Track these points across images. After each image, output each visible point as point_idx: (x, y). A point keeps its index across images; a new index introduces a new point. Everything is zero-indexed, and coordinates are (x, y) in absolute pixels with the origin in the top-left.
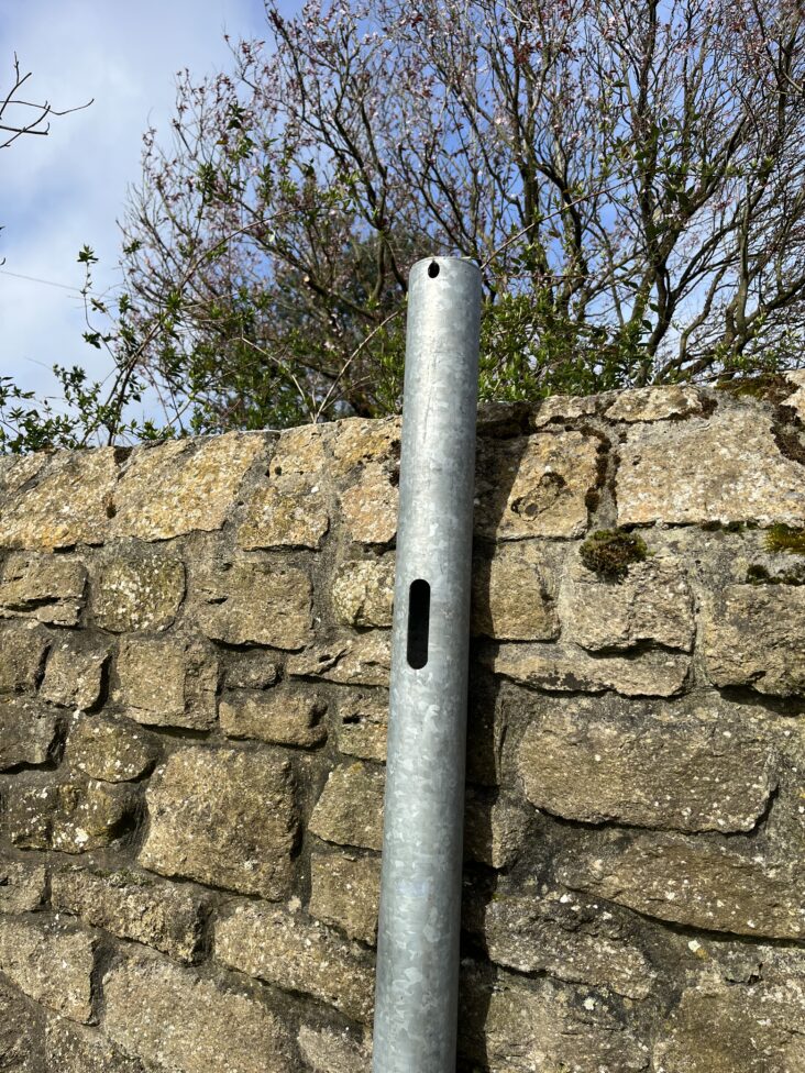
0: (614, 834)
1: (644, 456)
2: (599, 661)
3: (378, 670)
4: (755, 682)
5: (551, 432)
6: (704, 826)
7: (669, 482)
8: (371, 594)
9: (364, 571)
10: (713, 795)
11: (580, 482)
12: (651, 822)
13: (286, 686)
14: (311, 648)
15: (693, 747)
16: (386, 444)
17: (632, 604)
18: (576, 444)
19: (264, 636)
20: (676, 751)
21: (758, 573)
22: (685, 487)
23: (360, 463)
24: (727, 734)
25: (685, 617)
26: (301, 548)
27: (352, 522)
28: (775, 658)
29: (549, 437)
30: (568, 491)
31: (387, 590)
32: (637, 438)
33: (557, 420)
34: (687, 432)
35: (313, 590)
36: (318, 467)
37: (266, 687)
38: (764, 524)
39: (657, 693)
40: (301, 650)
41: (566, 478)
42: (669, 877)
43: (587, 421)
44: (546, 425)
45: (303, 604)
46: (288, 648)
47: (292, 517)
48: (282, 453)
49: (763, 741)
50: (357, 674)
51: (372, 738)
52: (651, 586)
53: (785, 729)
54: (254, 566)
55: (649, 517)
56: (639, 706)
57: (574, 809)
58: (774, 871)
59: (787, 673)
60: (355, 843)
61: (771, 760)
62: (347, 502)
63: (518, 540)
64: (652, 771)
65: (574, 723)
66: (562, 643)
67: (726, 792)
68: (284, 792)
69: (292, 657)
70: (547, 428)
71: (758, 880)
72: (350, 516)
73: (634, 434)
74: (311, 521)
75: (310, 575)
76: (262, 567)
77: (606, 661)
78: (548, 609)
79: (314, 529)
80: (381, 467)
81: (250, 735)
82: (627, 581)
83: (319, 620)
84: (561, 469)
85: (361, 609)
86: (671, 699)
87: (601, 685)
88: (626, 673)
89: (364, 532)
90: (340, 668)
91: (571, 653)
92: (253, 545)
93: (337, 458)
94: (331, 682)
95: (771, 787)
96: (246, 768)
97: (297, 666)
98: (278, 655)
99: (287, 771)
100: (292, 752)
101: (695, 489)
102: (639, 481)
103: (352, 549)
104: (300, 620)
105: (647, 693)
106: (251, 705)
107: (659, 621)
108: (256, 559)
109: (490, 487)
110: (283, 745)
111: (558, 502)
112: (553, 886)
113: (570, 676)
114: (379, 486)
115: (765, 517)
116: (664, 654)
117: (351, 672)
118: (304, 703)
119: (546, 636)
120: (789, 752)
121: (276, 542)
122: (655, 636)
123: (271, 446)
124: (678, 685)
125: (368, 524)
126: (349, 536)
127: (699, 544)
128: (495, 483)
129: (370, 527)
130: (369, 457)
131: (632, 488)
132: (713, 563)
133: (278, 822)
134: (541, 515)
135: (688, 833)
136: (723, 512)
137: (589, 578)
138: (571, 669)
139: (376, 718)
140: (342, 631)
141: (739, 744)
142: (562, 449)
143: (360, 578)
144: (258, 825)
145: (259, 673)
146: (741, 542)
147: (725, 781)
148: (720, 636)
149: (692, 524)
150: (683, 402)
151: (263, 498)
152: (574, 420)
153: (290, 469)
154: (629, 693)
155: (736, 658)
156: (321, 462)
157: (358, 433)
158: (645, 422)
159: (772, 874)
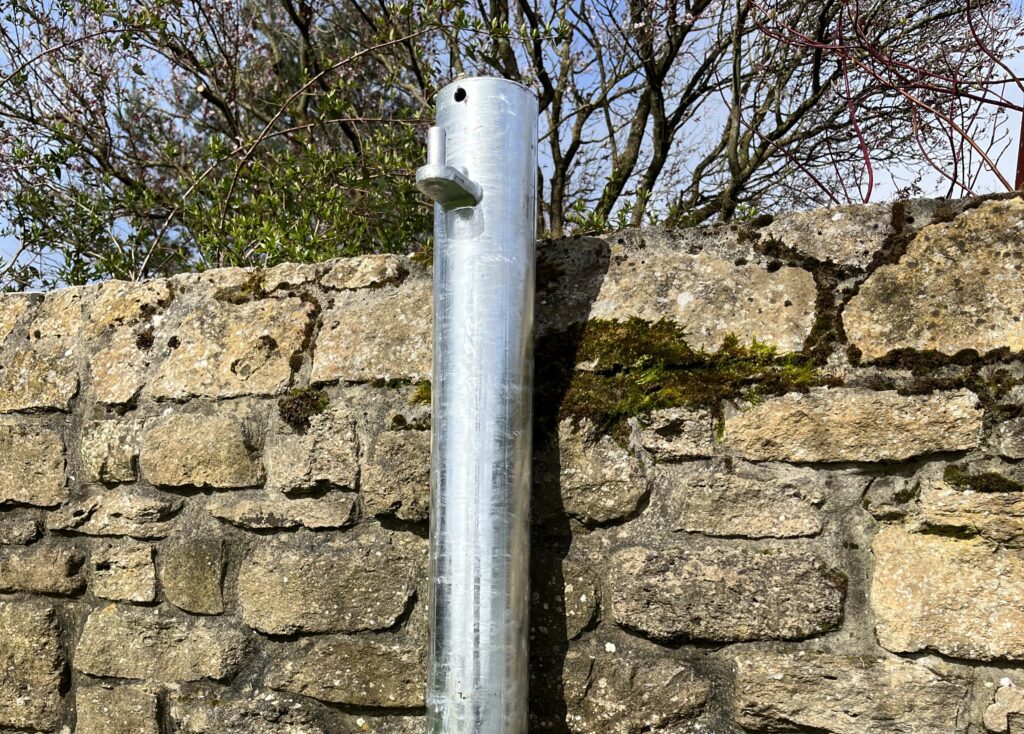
0: (304, 642)
1: (342, 321)
2: (293, 501)
3: (122, 521)
4: (397, 510)
5: (277, 298)
6: (361, 626)
7: (355, 345)
8: (114, 451)
9: (106, 430)
10: (368, 603)
11: (288, 344)
12: (324, 628)
13: (47, 540)
14: (67, 504)
15: (352, 565)
16: (136, 308)
17: (313, 451)
18: (294, 309)
19: (23, 495)
20: (341, 570)
21: (399, 421)
22: (366, 350)
23: (112, 326)
24: (379, 554)
25: (351, 460)
26: (52, 410)
27: (99, 384)
28: (407, 490)
29: (274, 302)
30: (278, 354)
31: (126, 447)
32: (341, 304)
33: (283, 286)
34: (380, 299)
35: (65, 450)
36: (75, 330)
37: (28, 543)
38: (414, 381)
39: (332, 524)
40: (58, 506)
41: (278, 341)
42: (337, 669)
43: (308, 287)
44: (274, 291)
45: (57, 464)
46: (45, 505)
47: (45, 380)
48: (43, 317)
49: (406, 558)
50: (106, 525)
51: (120, 582)
52: (327, 435)
53: (423, 548)
54: (11, 428)
55: (335, 376)
56: (321, 536)
57: (274, 625)
58: (406, 655)
59: (415, 502)
60: (112, 674)
61: (412, 572)
62: (96, 365)
63: (233, 398)
64: (323, 587)
65: (272, 554)
66: (268, 488)
67: (377, 599)
68: (49, 636)
69: (50, 513)
70: (275, 294)
71: (395, 664)
72: (97, 379)
73: (340, 299)
74: (61, 384)
75: (62, 435)
76: (17, 429)
77: (298, 501)
78: (253, 459)
79: (64, 392)
80: (131, 330)
81: (17, 587)
82: (310, 431)
83: (73, 478)
84: (274, 333)
85: (104, 466)
86: (343, 529)
87: (293, 521)
88: (312, 510)
89: (106, 394)
90: (92, 521)
91: (273, 496)
92: (8, 408)
93: (92, 321)
94: (84, 534)
95: (410, 593)
96: (13, 615)
97: (54, 521)
98: (38, 513)
99: (51, 617)
100: (56, 600)
101: (372, 351)
102: (332, 344)
103: (96, 409)
104: (55, 479)
105: (326, 525)
106: (15, 559)
107: (333, 464)
108: (12, 421)
109: (218, 349)
110: (46, 594)
111: (268, 362)
112: (263, 689)
113: (271, 515)
114: (128, 349)
115: (415, 375)
116: (340, 493)
117: (101, 525)
118: (62, 555)
119: (254, 482)
120: (426, 566)
121: (29, 405)
122: (329, 477)
123: (34, 309)
124: (347, 517)
125: (110, 386)
126: (94, 398)
127: (368, 398)
128: (223, 346)
129: (113, 389)
130: (120, 320)
131: (325, 350)
132: (375, 414)
133: (45, 662)
134: (252, 376)
135: (350, 633)
136: (387, 370)
137: (285, 430)
138: (271, 509)
139: (123, 563)
140: (93, 488)
141: (388, 561)
142: (280, 314)
143: (104, 437)
144: (28, 665)
145: (22, 529)
146: (397, 396)
147: (377, 591)
148: (371, 475)
149: (366, 382)
150: (383, 271)
151: (21, 362)
152: (298, 287)
153: (48, 333)
154: (312, 526)
155: (381, 492)
156: (78, 325)
157: (114, 296)
158: (351, 290)
159: (405, 658)
